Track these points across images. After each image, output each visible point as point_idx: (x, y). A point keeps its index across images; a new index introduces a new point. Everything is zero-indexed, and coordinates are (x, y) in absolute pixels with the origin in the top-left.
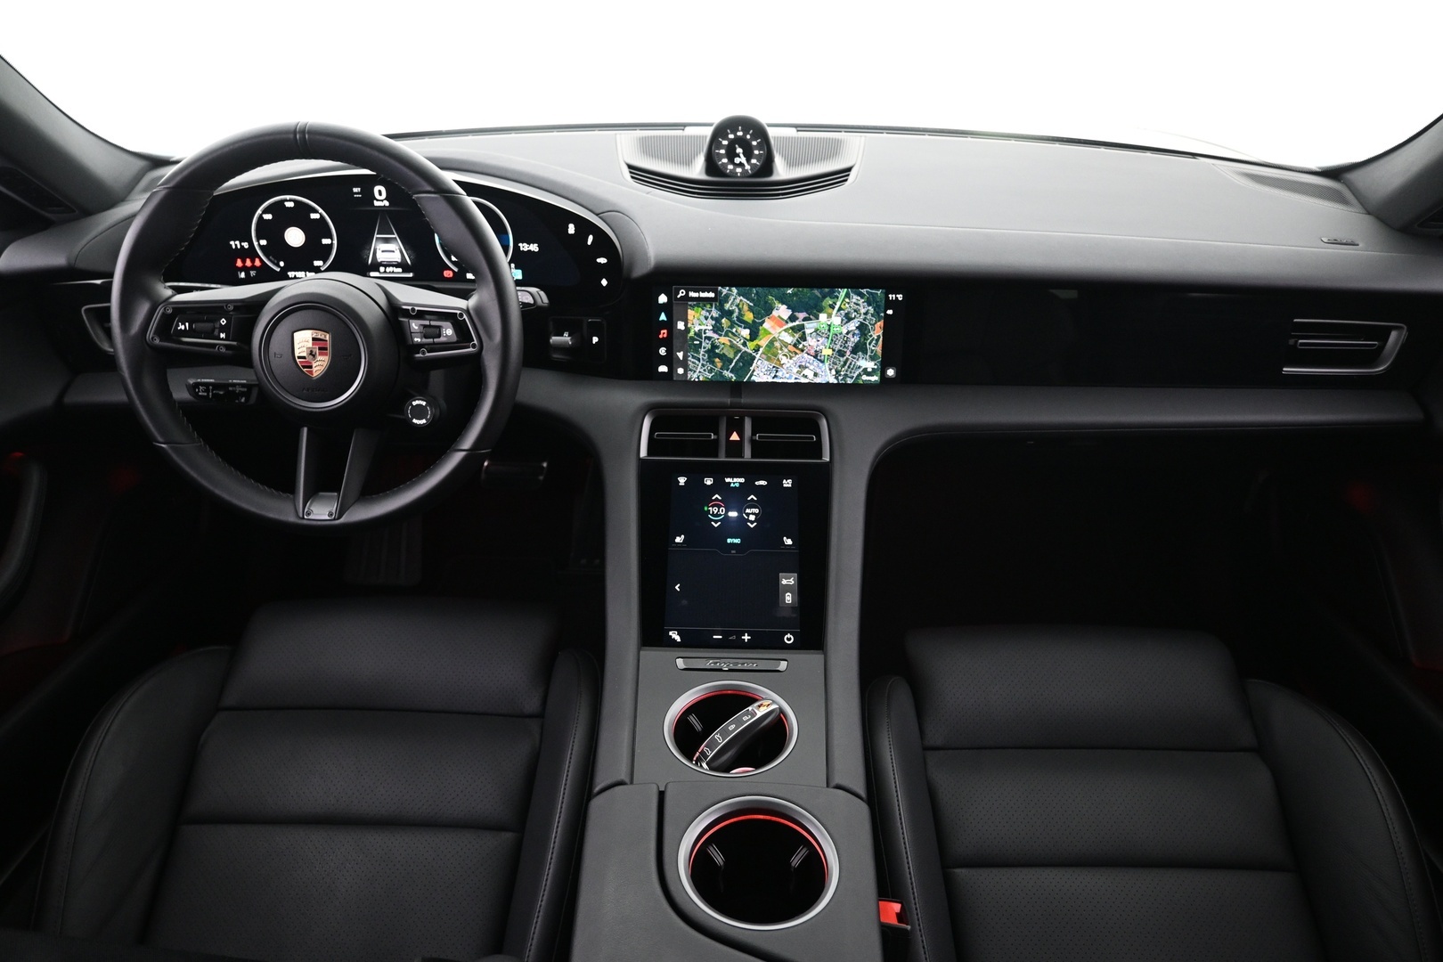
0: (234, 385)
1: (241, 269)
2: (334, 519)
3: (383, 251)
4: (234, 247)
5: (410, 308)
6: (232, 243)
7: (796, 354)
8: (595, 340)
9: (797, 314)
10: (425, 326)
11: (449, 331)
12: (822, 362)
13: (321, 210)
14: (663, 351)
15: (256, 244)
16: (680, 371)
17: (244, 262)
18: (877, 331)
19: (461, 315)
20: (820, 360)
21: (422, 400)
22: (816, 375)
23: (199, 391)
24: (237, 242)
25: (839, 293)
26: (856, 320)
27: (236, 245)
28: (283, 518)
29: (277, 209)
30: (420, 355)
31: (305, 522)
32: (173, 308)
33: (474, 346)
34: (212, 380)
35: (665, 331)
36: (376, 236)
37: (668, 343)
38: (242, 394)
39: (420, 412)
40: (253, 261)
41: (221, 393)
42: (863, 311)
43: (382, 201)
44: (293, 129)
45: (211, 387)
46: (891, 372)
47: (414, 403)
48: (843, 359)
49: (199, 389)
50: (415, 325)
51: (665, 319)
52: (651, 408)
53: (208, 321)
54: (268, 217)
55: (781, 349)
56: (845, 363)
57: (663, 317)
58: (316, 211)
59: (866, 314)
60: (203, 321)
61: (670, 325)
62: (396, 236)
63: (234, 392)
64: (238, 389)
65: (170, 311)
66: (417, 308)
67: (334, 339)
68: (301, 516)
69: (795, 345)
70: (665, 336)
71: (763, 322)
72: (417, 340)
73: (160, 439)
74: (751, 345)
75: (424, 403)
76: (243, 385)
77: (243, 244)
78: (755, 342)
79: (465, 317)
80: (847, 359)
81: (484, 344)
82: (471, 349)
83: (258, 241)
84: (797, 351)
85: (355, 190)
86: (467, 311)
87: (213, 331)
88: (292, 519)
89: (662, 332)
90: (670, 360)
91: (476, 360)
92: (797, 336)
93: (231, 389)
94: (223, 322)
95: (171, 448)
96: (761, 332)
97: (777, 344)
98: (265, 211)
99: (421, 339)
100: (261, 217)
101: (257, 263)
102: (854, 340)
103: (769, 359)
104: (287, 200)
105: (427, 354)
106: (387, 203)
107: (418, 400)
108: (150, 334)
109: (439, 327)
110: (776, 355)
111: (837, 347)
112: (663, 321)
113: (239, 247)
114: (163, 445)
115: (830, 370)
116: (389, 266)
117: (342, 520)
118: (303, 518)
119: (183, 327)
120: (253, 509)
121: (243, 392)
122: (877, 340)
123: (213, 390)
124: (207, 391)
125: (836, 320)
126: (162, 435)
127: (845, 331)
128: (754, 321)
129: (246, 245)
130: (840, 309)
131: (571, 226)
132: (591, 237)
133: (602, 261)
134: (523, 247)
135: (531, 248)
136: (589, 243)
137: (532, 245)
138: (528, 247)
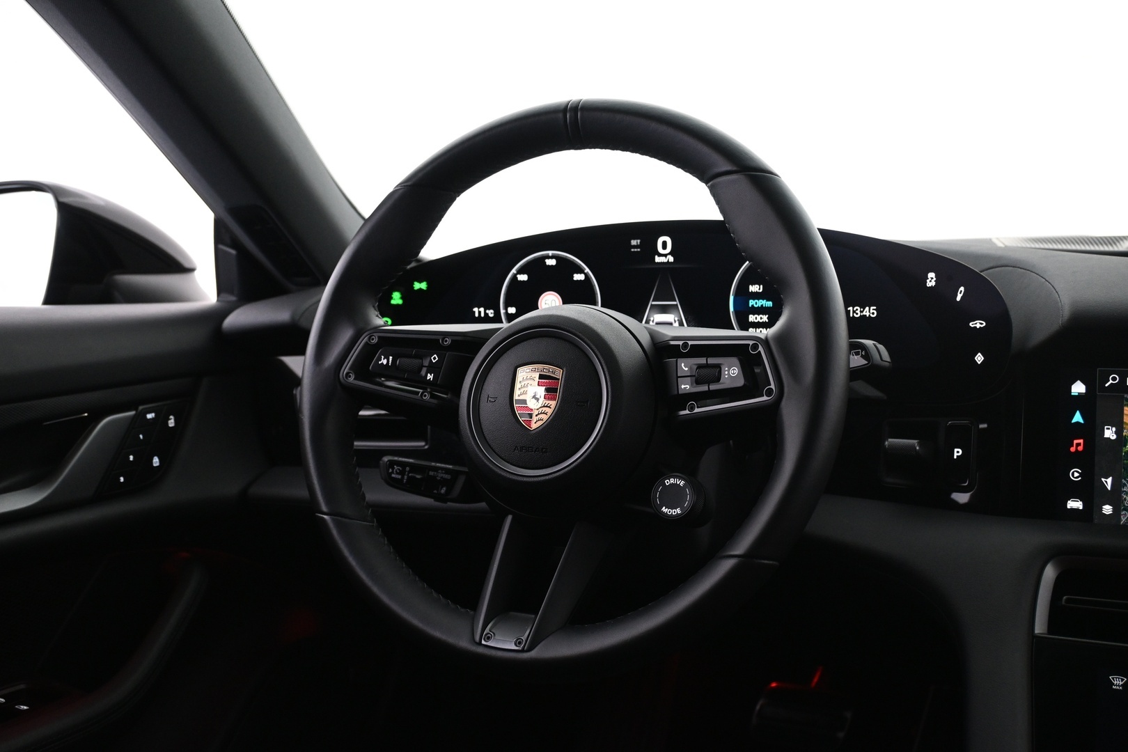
0: (436, 469)
2: (523, 651)
4: (477, 315)
5: (681, 343)
6: (476, 310)
8: (958, 452)
10: (700, 367)
11: (732, 372)
13: (587, 270)
14: (1075, 474)
15: (502, 311)
16: (1107, 509)
19: (755, 347)
21: (680, 478)
23: (393, 472)
24: (482, 310)
27: (480, 312)
28: (451, 640)
29: (535, 268)
30: (687, 412)
31: (480, 650)
32: (379, 337)
33: (769, 392)
34: (411, 460)
35: (1081, 441)
36: (652, 302)
37: (1085, 461)
38: (444, 482)
39: (673, 497)
41: (418, 477)
43: (665, 255)
44: (563, 107)
45: (408, 469)
47: (667, 482)
49: (393, 468)
50: (684, 366)
51: (1081, 421)
52: (1054, 554)
53: (416, 357)
54: (523, 278)
57: (1078, 418)
58: (581, 271)
60: (410, 356)
61: (1091, 432)
62: (677, 302)
63: (434, 477)
64: (441, 475)
65: (375, 341)
66: (690, 343)
67: (568, 378)
68: (477, 639)
70: (1080, 448)
72: (685, 387)
73: (324, 508)
75: (682, 483)
76: (447, 471)
77: (487, 311)
79: (761, 349)
81: (786, 390)
82: (765, 398)
83: (506, 309)
85: (634, 242)
86: (766, 342)
87: (420, 370)
88: (464, 644)
89: (1076, 442)
90: (1088, 490)
91: (770, 415)
93: (431, 473)
94: (435, 358)
95: (333, 520)
98: (520, 271)
99: (691, 385)
100: (515, 277)
104: (548, 257)
105: (697, 410)
106: (671, 259)
107: (674, 477)
108: (346, 369)
109: (718, 367)
112: (1078, 423)
113: (482, 315)
114: (325, 517)
117: (533, 654)
118: (480, 644)
119: (385, 362)
120: (416, 622)
121: (445, 479)
123: (409, 472)
124: (402, 473)
126: (328, 503)
129: (491, 313)
131: (931, 275)
132: (962, 289)
133: (978, 326)
134: (854, 312)
135: (866, 312)
136: (958, 298)
137: (867, 308)
138: (861, 312)
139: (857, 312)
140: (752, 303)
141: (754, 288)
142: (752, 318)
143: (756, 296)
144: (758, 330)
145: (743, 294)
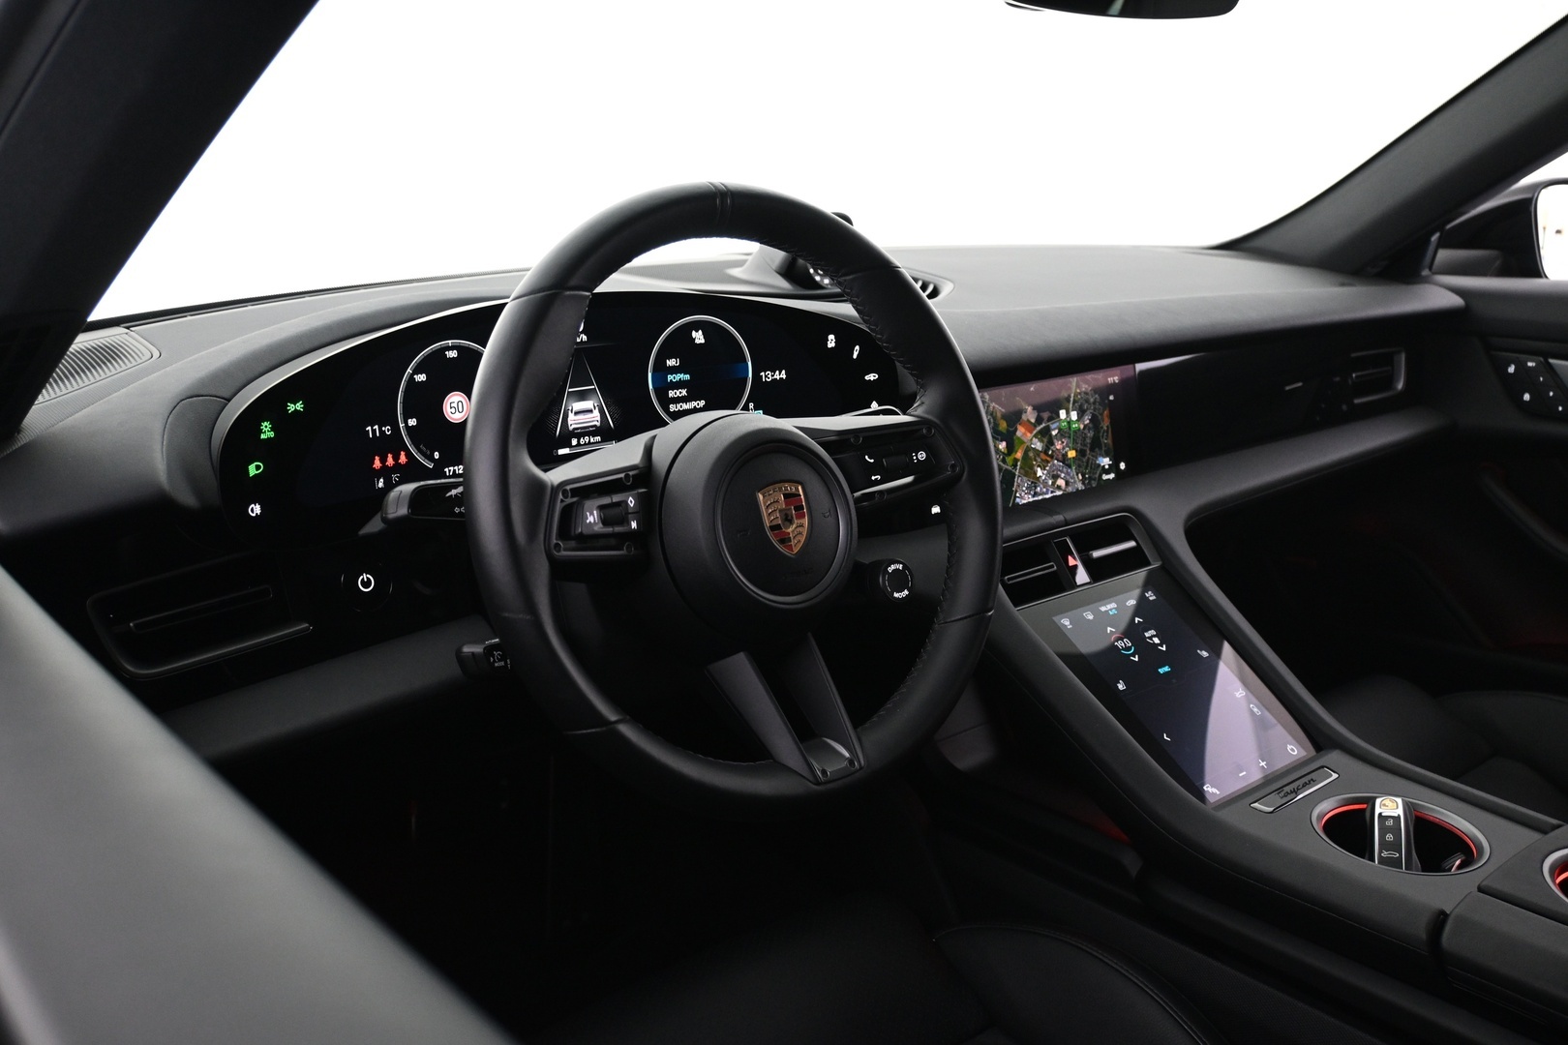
1: (379, 473)
3: (576, 413)
4: (371, 435)
6: (369, 428)
7: (1048, 462)
9: (1042, 414)
12: (1070, 466)
15: (401, 425)
17: (383, 460)
18: (1105, 424)
20: (1067, 465)
22: (1067, 483)
23: (494, 661)
24: (376, 427)
25: (1071, 383)
26: (1088, 412)
27: (374, 431)
29: (434, 364)
36: (568, 390)
40: (396, 458)
42: (1092, 400)
46: (1122, 466)
48: (1085, 460)
49: (493, 656)
54: (421, 378)
55: (1035, 460)
56: (1088, 462)
59: (1094, 403)
62: (594, 386)
69: (1046, 452)
71: (1016, 430)
74: (1009, 460)
77: (383, 429)
78: (1012, 457)
80: (1089, 459)
83: (406, 421)
84: (1049, 459)
92: (1045, 440)
96: (1016, 441)
97: (1031, 454)
98: (417, 371)
100: (411, 378)
101: (403, 459)
102: (1090, 434)
103: (1026, 474)
104: (447, 348)
106: (585, 337)
110: (1031, 467)
111: (1079, 446)
113: (378, 434)
115: (1077, 475)
116: (583, 435)
122: (1107, 431)
125: (1074, 416)
127: (1082, 427)
128: (1008, 431)
129: (388, 432)
130: (1074, 402)
131: (831, 337)
132: (857, 347)
133: (872, 379)
134: (766, 376)
135: (777, 376)
136: (855, 356)
137: (777, 372)
138: (772, 376)
139: (768, 376)
140: (670, 378)
141: (671, 363)
142: (671, 394)
143: (674, 370)
144: (679, 406)
145: (661, 369)
